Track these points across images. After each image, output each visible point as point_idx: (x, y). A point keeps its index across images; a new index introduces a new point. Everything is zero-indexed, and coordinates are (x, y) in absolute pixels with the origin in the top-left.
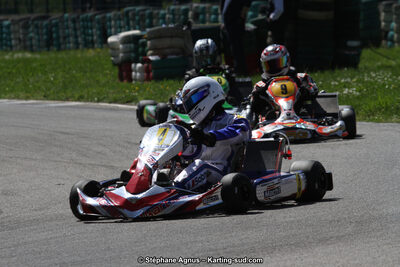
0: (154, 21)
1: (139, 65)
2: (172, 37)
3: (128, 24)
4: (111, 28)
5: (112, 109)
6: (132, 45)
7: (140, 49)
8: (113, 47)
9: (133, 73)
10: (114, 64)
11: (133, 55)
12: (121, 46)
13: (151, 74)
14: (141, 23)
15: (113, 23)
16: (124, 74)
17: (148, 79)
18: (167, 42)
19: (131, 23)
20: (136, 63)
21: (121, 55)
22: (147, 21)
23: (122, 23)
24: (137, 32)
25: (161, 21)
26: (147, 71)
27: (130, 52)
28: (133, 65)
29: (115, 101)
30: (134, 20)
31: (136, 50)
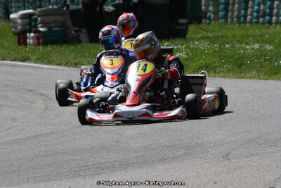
0: (43, 3)
1: (32, 34)
2: (55, 15)
3: (24, 5)
4: (12, 7)
5: (13, 66)
6: (27, 20)
7: (33, 23)
8: (14, 21)
9: (28, 40)
10: (15, 34)
11: (28, 27)
12: (19, 21)
13: (41, 41)
14: (33, 5)
15: (13, 4)
16: (22, 41)
17: (38, 44)
18: (52, 18)
19: (26, 4)
20: (30, 32)
21: (19, 27)
22: (38, 3)
23: (20, 4)
24: (31, 11)
25: (47, 3)
26: (38, 38)
27: (26, 25)
28: (28, 34)
29: (15, 60)
30: (28, 2)
31: (30, 24)
